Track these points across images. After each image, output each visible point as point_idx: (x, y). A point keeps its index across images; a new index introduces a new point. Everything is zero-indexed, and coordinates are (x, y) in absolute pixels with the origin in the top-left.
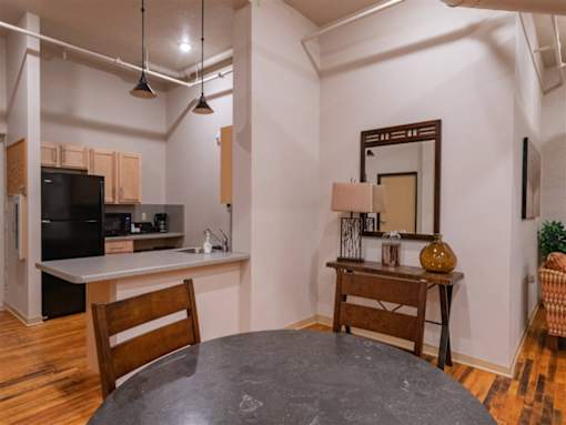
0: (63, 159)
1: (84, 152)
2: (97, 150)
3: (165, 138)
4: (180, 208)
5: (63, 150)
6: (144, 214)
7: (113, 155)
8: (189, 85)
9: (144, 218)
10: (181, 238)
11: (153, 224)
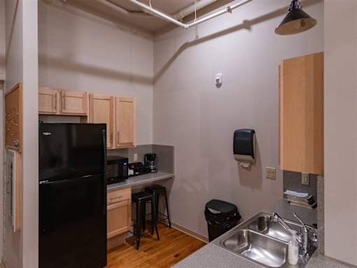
0: (63, 106)
1: (84, 98)
2: (96, 95)
3: (153, 82)
4: (171, 149)
5: (63, 97)
6: (136, 155)
7: (110, 100)
8: (186, 26)
9: (135, 158)
10: (171, 178)
11: (143, 163)
